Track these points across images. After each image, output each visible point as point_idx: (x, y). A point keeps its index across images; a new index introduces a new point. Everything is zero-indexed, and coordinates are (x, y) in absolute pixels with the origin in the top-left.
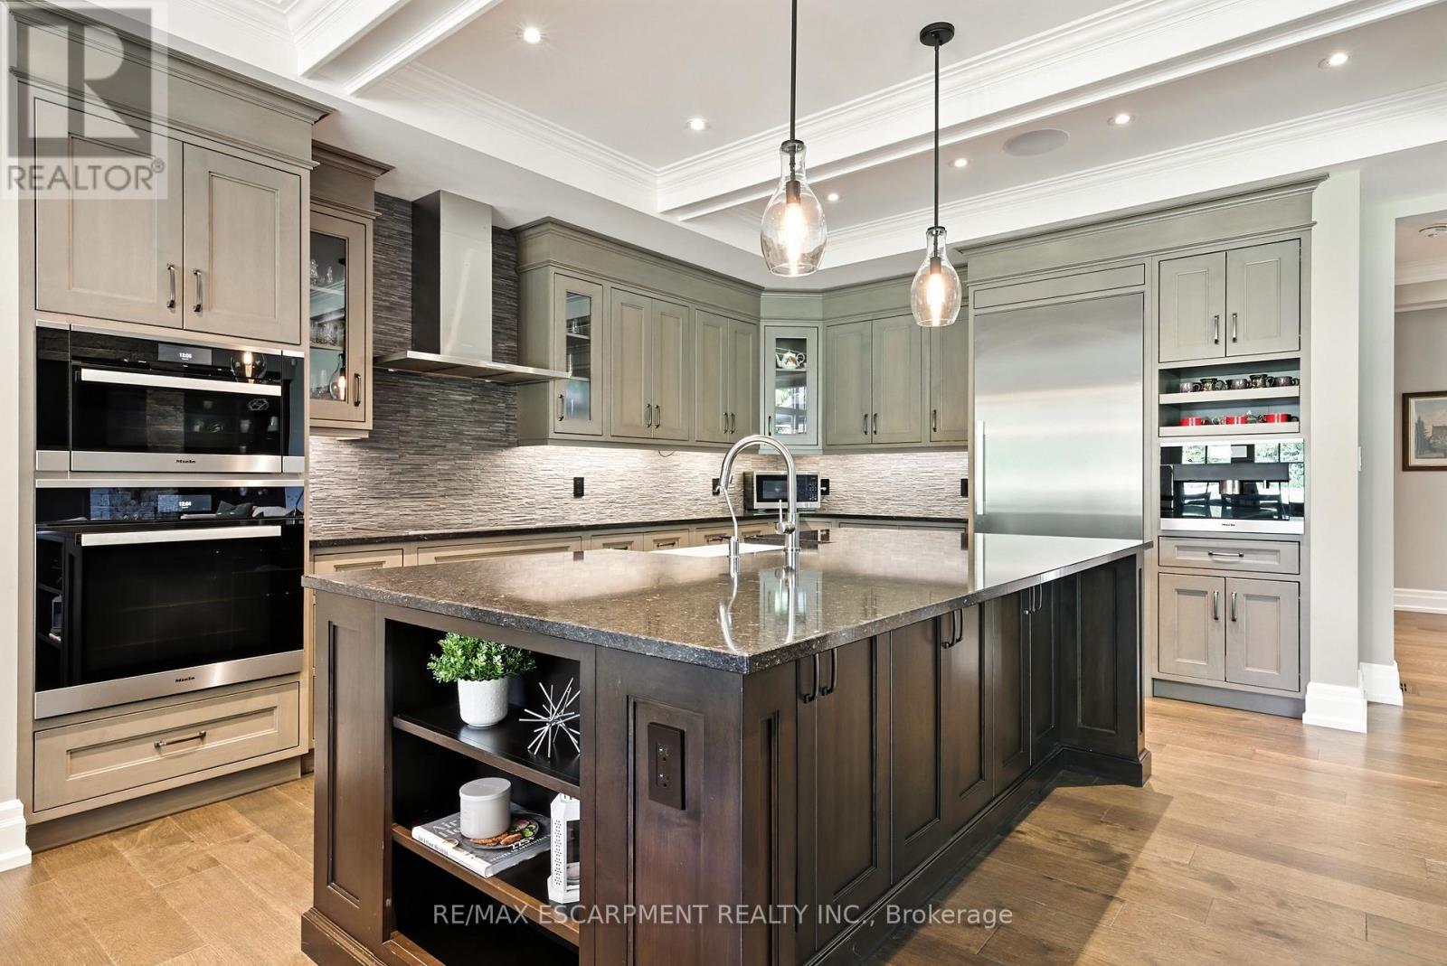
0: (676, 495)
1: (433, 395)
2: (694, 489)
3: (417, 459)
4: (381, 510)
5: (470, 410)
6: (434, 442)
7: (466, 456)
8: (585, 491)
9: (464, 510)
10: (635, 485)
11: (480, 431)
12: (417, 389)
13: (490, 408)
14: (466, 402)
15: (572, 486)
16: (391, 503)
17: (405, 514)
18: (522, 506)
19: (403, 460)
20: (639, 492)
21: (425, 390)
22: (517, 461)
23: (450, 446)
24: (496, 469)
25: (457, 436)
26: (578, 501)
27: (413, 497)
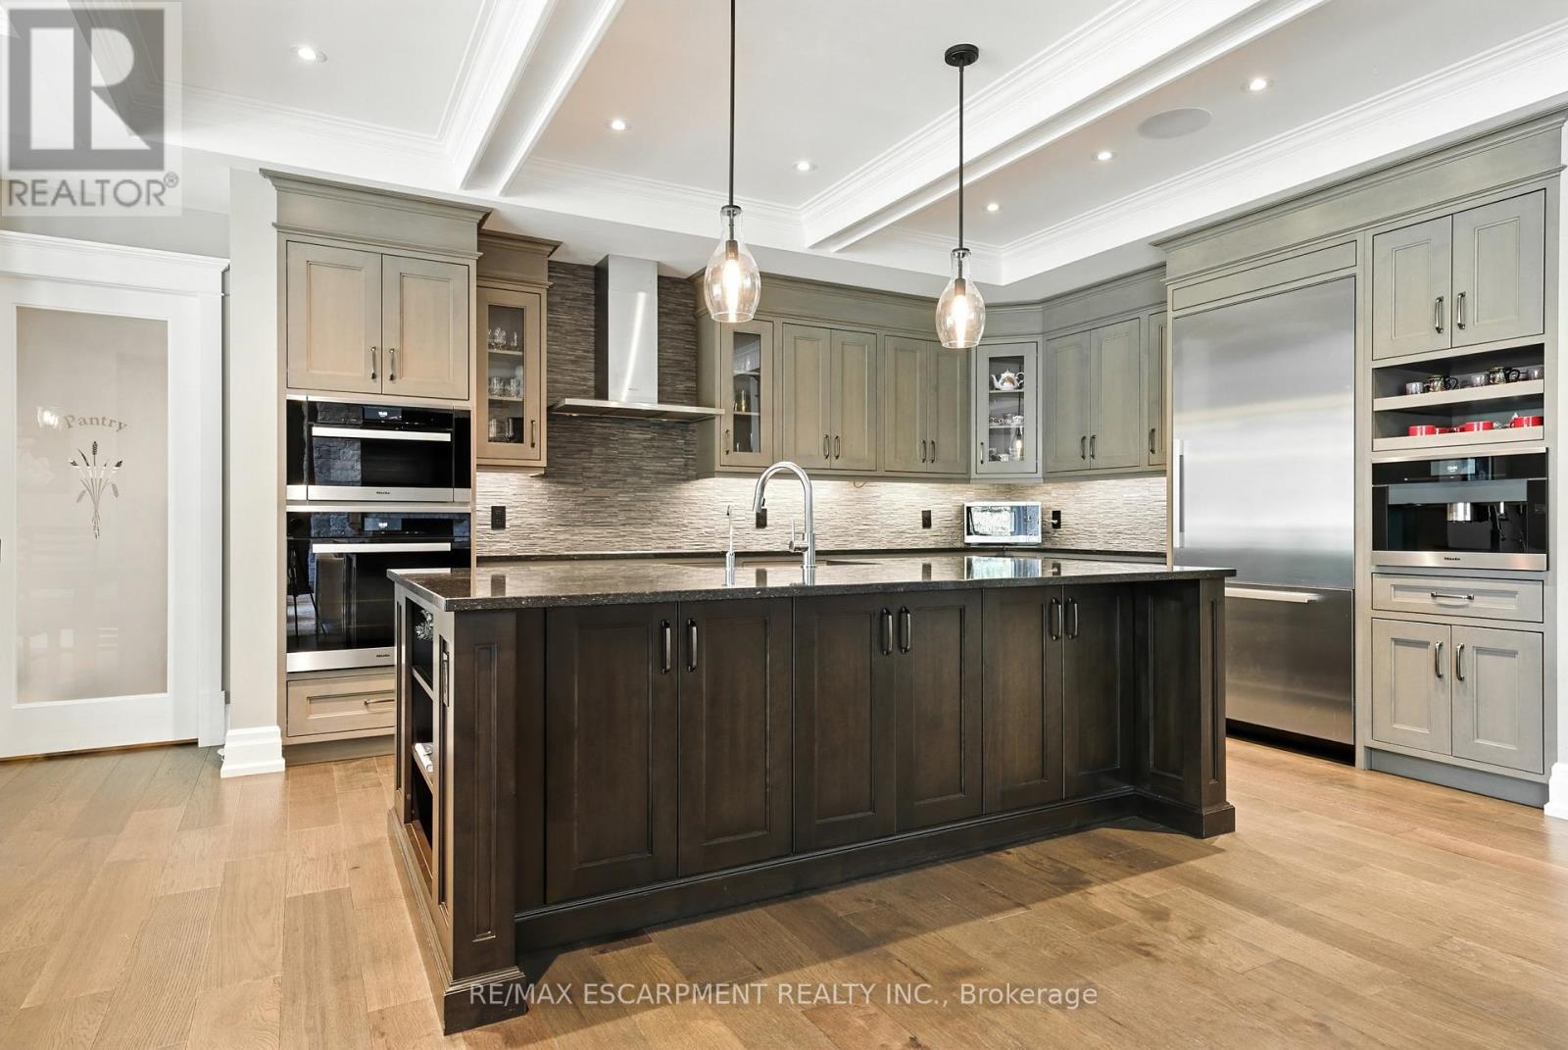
0: (876, 527)
1: (614, 435)
2: (900, 521)
3: (599, 492)
4: (567, 536)
5: (648, 447)
6: (615, 477)
7: (645, 489)
8: (768, 522)
9: (644, 538)
10: (827, 516)
11: (660, 466)
12: (599, 430)
13: (669, 444)
14: (645, 440)
15: (755, 517)
16: (576, 530)
17: (589, 539)
18: (700, 535)
19: (586, 493)
20: (830, 523)
21: (607, 431)
22: (697, 494)
23: (629, 480)
24: (676, 501)
25: (637, 471)
26: (761, 531)
27: (595, 525)
